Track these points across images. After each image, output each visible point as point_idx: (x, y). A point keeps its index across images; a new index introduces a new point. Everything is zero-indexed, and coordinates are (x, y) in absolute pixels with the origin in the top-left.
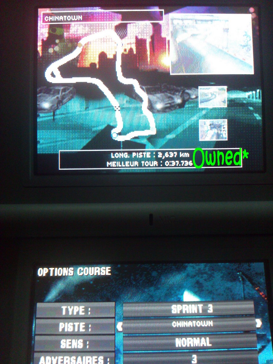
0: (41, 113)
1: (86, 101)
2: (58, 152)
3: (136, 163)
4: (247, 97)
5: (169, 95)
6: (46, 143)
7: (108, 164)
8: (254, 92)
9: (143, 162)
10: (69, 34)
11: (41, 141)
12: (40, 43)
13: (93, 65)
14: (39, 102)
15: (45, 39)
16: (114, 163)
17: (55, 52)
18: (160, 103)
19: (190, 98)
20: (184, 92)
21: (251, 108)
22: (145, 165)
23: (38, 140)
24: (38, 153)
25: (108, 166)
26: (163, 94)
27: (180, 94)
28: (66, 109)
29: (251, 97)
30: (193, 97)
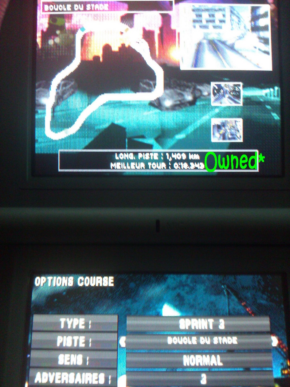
0: (40, 109)
1: (88, 96)
2: (58, 151)
3: (142, 165)
4: (264, 95)
5: (179, 91)
6: (44, 142)
7: (112, 165)
8: (272, 90)
9: (149, 164)
10: (71, 25)
11: (39, 140)
12: (39, 34)
13: (96, 58)
14: (38, 97)
15: (45, 30)
16: (119, 164)
17: (55, 44)
18: (169, 99)
19: (202, 95)
20: (195, 88)
21: (269, 107)
22: (153, 167)
23: (36, 138)
24: (36, 152)
25: (112, 168)
26: (172, 91)
27: (191, 90)
28: (67, 105)
29: (269, 95)
30: (205, 93)
